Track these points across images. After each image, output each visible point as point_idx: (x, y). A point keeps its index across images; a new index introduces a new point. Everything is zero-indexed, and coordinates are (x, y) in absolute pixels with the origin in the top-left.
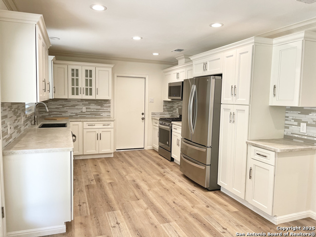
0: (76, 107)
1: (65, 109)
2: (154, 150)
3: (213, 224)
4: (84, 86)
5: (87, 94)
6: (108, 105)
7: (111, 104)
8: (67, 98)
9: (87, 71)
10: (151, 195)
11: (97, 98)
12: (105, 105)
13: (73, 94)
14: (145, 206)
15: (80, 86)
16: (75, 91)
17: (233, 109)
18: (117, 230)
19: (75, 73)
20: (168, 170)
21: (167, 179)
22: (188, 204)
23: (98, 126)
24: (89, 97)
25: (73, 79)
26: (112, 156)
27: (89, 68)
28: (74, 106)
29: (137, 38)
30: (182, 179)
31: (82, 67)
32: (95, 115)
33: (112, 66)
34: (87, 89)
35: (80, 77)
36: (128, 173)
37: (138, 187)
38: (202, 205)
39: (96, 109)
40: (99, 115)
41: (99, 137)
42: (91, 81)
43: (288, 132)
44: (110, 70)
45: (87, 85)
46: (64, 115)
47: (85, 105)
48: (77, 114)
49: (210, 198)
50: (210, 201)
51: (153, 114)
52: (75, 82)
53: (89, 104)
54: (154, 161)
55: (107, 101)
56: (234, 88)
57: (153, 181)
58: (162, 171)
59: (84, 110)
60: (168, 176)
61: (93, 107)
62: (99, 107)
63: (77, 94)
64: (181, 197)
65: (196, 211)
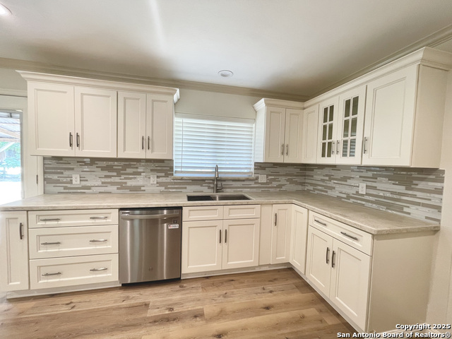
0: (349, 182)
1: (331, 184)
4: (341, 137)
5: (344, 155)
6: (432, 185)
7: (446, 185)
9: (348, 102)
12: (422, 185)
13: (324, 155)
15: (334, 138)
16: (327, 150)
19: (329, 113)
25: (325, 128)
27: (352, 95)
28: (345, 179)
34: (345, 143)
39: (392, 193)
40: (400, 210)
42: (355, 121)
45: (346, 134)
53: (375, 177)
59: (362, 189)
61: (386, 186)
62: (401, 189)
63: (329, 155)
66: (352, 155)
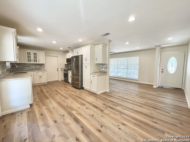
0: (30, 67)
1: (24, 68)
2: (62, 81)
3: (82, 97)
4: (33, 59)
5: (35, 62)
7: (45, 66)
8: (25, 63)
9: (34, 53)
10: (62, 93)
11: (39, 63)
12: (43, 66)
13: (28, 61)
14: (60, 96)
15: (31, 59)
17: (86, 65)
18: (51, 104)
19: (29, 53)
20: (67, 85)
21: (67, 88)
22: (74, 93)
23: (40, 73)
24: (35, 63)
25: (28, 56)
26: (46, 83)
27: (35, 52)
28: (29, 66)
29: (54, 42)
30: (72, 87)
31: (32, 52)
32: (39, 69)
33: (45, 52)
34: (34, 60)
35: (31, 55)
36: (53, 88)
37: (57, 91)
38: (79, 93)
40: (40, 69)
41: (41, 77)
42: (36, 57)
43: (100, 70)
44: (44, 53)
45: (34, 58)
46: (24, 70)
47: (34, 66)
48: (30, 69)
49: (81, 91)
50: (81, 92)
51: (61, 69)
52: (29, 57)
53: (36, 65)
54: (62, 84)
55: (43, 64)
56: (86, 59)
57: (62, 89)
58: (65, 86)
59: (34, 67)
60: (68, 87)
61: (38, 66)
62: (40, 67)
63: (30, 62)
64: (72, 92)
65: (77, 95)
66: (36, 62)
